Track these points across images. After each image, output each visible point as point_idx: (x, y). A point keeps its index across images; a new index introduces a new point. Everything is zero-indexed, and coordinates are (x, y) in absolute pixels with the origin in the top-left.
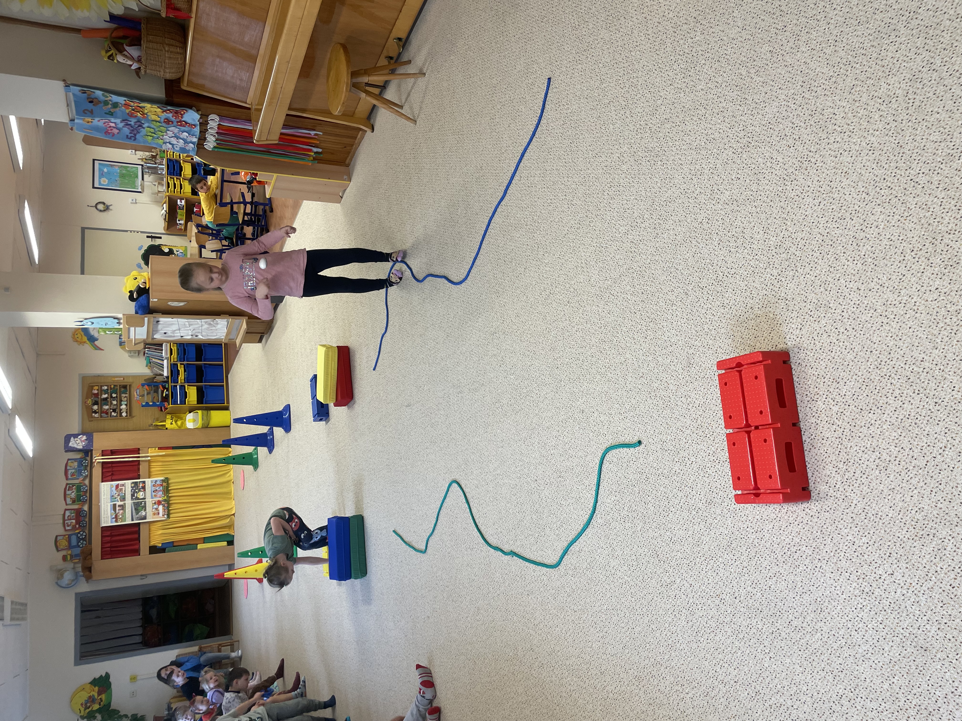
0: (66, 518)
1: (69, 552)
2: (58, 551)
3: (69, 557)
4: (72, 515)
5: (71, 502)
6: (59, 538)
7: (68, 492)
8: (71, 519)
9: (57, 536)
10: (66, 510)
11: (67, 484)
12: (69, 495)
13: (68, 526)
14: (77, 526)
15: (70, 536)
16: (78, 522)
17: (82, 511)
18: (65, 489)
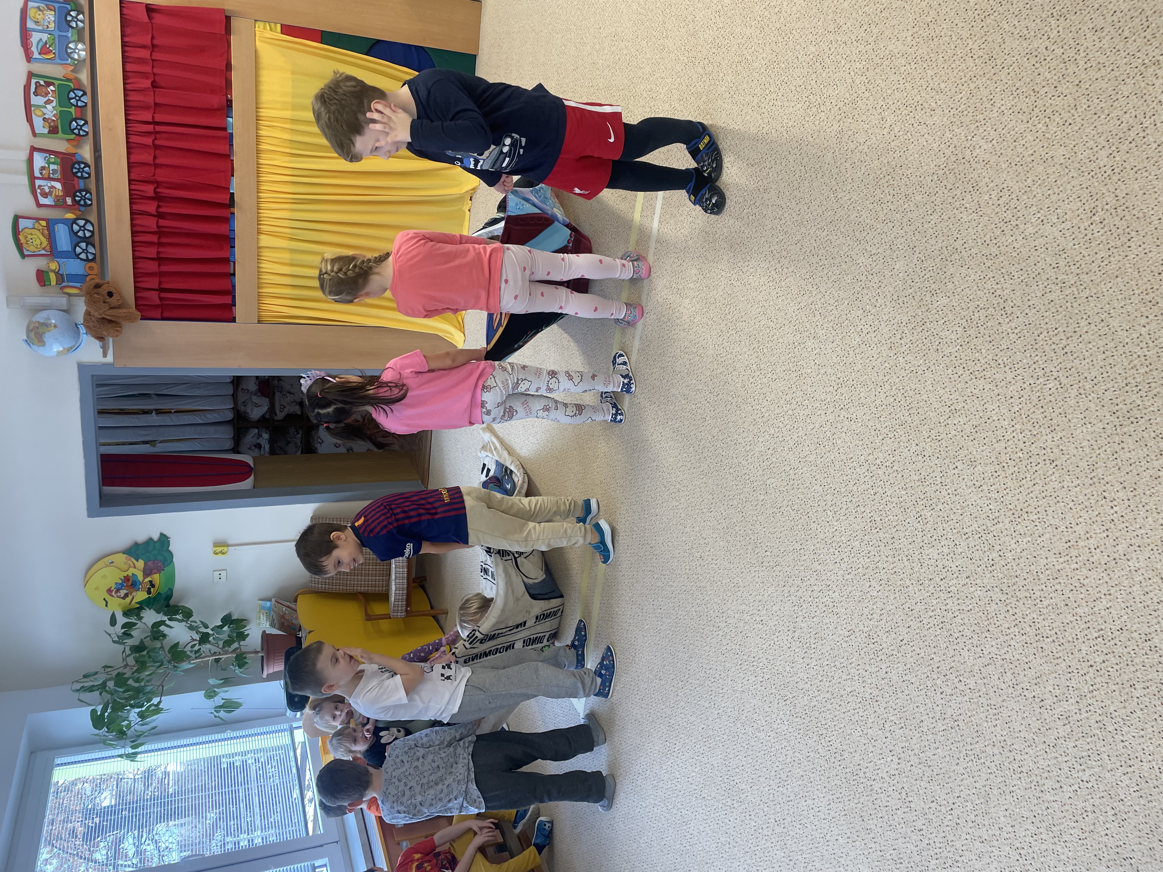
0: (37, 174)
1: (53, 266)
2: (23, 256)
3: (53, 277)
4: (52, 167)
5: (46, 131)
6: (22, 223)
7: (36, 100)
8: (50, 179)
9: (16, 219)
10: (33, 149)
11: (31, 75)
12: (38, 107)
13: (45, 195)
14: (69, 201)
15: (50, 224)
16: (70, 190)
17: (79, 163)
18: (27, 88)
